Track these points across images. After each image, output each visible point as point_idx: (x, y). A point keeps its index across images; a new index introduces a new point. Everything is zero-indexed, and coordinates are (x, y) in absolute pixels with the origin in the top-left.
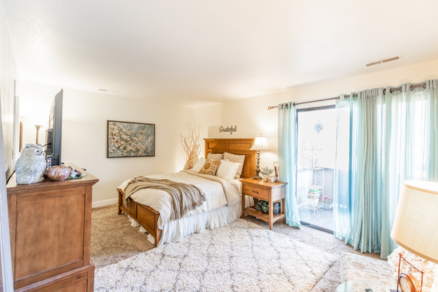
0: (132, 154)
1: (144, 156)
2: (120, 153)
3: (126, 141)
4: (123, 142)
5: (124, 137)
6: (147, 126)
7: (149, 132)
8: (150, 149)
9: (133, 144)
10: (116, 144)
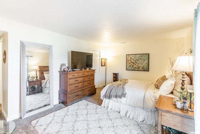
0: (136, 69)
1: (142, 71)
2: (131, 68)
3: (134, 63)
4: (132, 64)
5: (133, 61)
6: (144, 55)
7: (145, 58)
8: (145, 67)
9: (136, 64)
10: (129, 64)
